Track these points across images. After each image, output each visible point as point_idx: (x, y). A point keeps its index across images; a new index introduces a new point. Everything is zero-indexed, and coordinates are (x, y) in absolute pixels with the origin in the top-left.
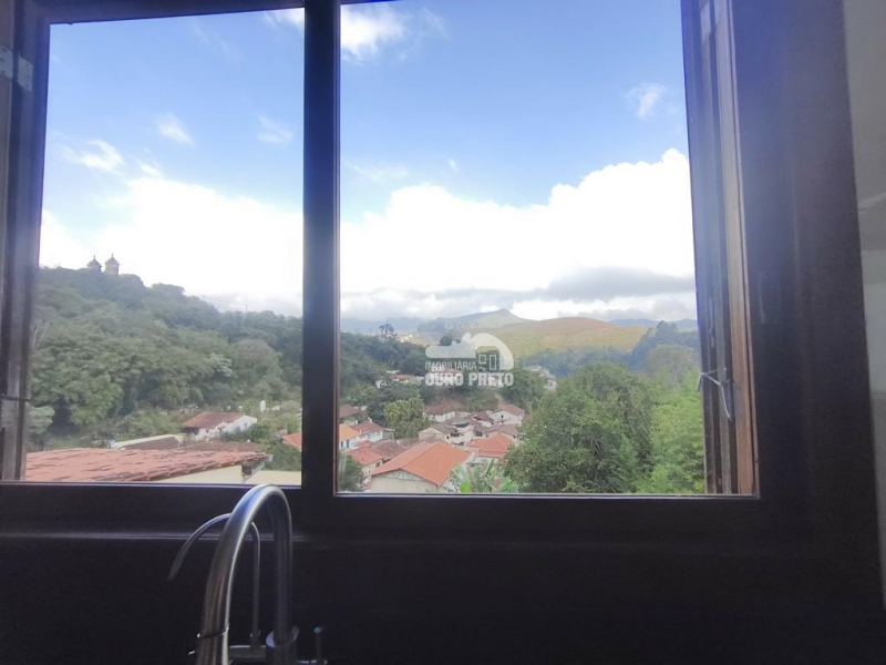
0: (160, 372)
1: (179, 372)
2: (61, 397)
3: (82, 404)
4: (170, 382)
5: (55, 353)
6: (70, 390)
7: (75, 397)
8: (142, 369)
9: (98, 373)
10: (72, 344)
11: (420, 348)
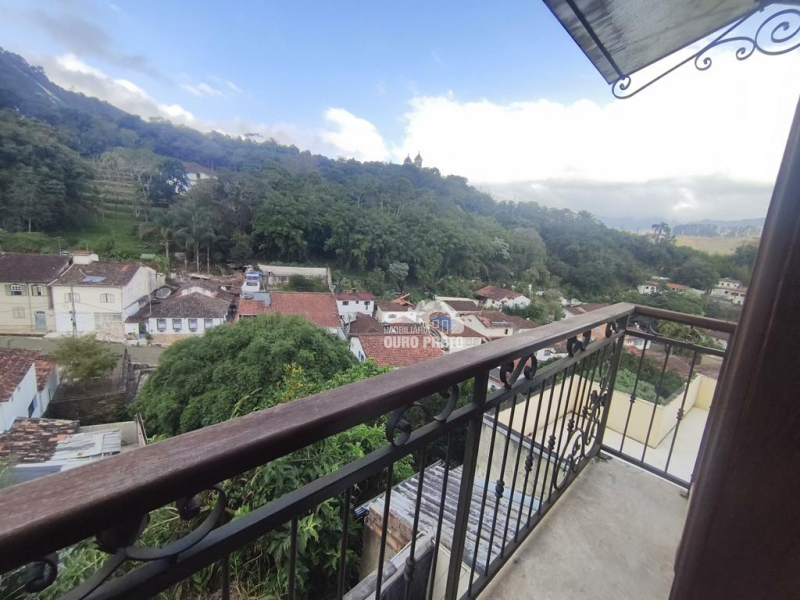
0: (464, 248)
1: (475, 250)
2: (412, 258)
3: (422, 265)
4: (470, 258)
5: (409, 227)
6: (417, 254)
7: (419, 260)
8: (455, 244)
9: (430, 244)
10: (417, 221)
11: (704, 256)
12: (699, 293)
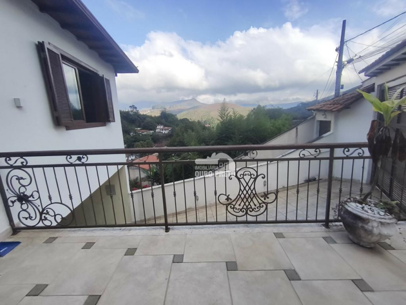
11: (151, 117)
12: (152, 132)
